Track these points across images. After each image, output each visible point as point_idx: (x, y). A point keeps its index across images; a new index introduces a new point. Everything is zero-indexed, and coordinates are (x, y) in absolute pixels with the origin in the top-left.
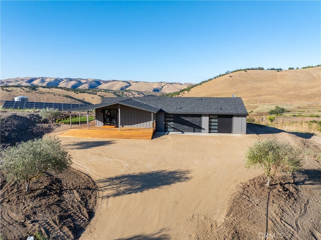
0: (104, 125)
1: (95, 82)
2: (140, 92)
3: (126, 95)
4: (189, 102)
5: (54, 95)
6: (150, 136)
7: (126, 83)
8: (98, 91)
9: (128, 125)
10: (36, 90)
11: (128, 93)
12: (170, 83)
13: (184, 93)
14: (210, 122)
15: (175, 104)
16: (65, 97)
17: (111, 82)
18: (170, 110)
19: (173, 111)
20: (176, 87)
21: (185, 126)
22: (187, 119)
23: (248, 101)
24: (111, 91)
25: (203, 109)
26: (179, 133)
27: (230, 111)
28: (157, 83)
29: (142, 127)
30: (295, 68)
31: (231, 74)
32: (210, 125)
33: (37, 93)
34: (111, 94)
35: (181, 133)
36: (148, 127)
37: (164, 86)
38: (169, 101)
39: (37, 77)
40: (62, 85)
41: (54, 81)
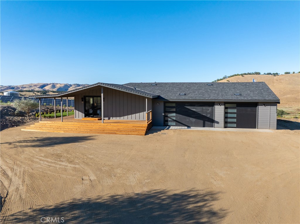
0: (85, 116)
4: (195, 88)
6: (143, 130)
9: (116, 117)
14: (226, 113)
15: (178, 90)
18: (171, 97)
19: (175, 98)
21: (191, 119)
22: (194, 109)
25: (216, 95)
26: (183, 127)
27: (254, 98)
29: (134, 119)
30: (292, 72)
31: (228, 78)
32: (226, 118)
35: (186, 127)
36: (141, 119)
38: (170, 87)
41: (64, 86)
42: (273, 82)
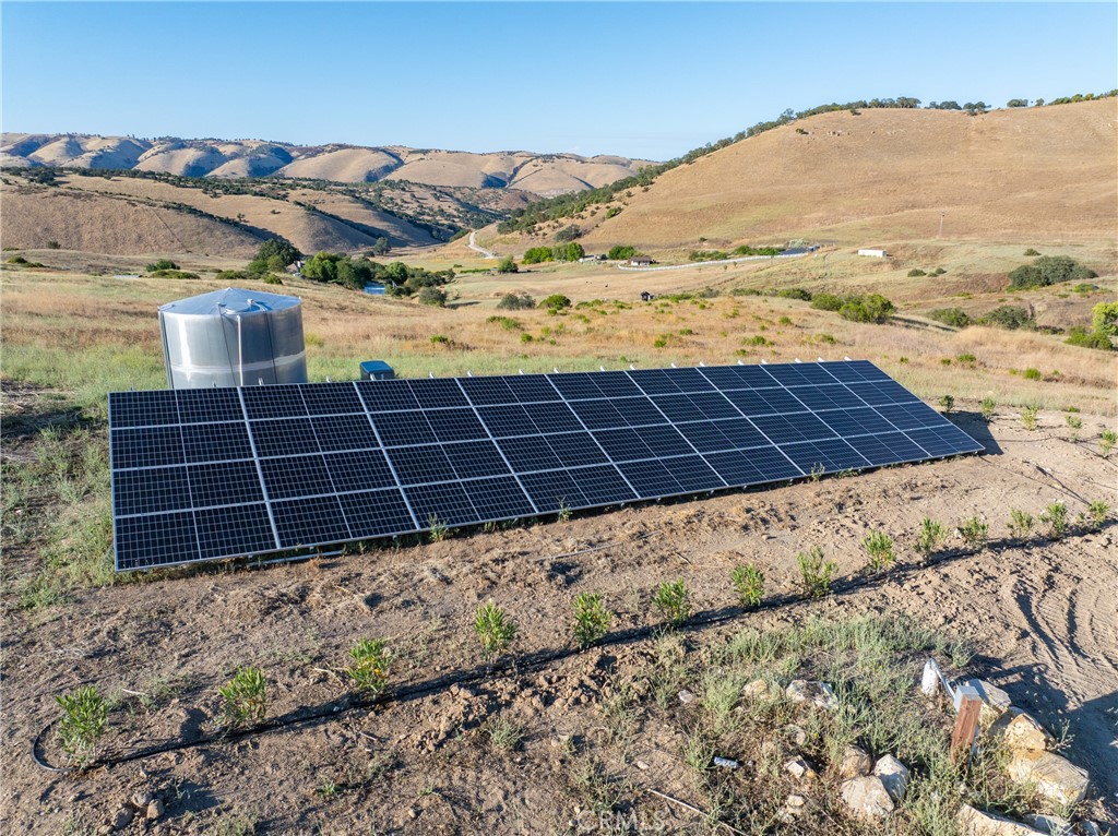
1: (272, 150)
2: (438, 189)
3: (392, 199)
5: (129, 203)
7: (385, 156)
8: (292, 187)
10: (56, 185)
11: (397, 191)
12: (543, 156)
13: (629, 195)
16: (171, 211)
17: (330, 152)
20: (564, 172)
23: (880, 226)
24: (336, 184)
28: (498, 154)
30: (1032, 100)
31: (800, 121)
33: (62, 194)
34: (340, 196)
37: (521, 167)
39: (51, 133)
40: (147, 162)
41: (118, 147)
42: (968, 141)
